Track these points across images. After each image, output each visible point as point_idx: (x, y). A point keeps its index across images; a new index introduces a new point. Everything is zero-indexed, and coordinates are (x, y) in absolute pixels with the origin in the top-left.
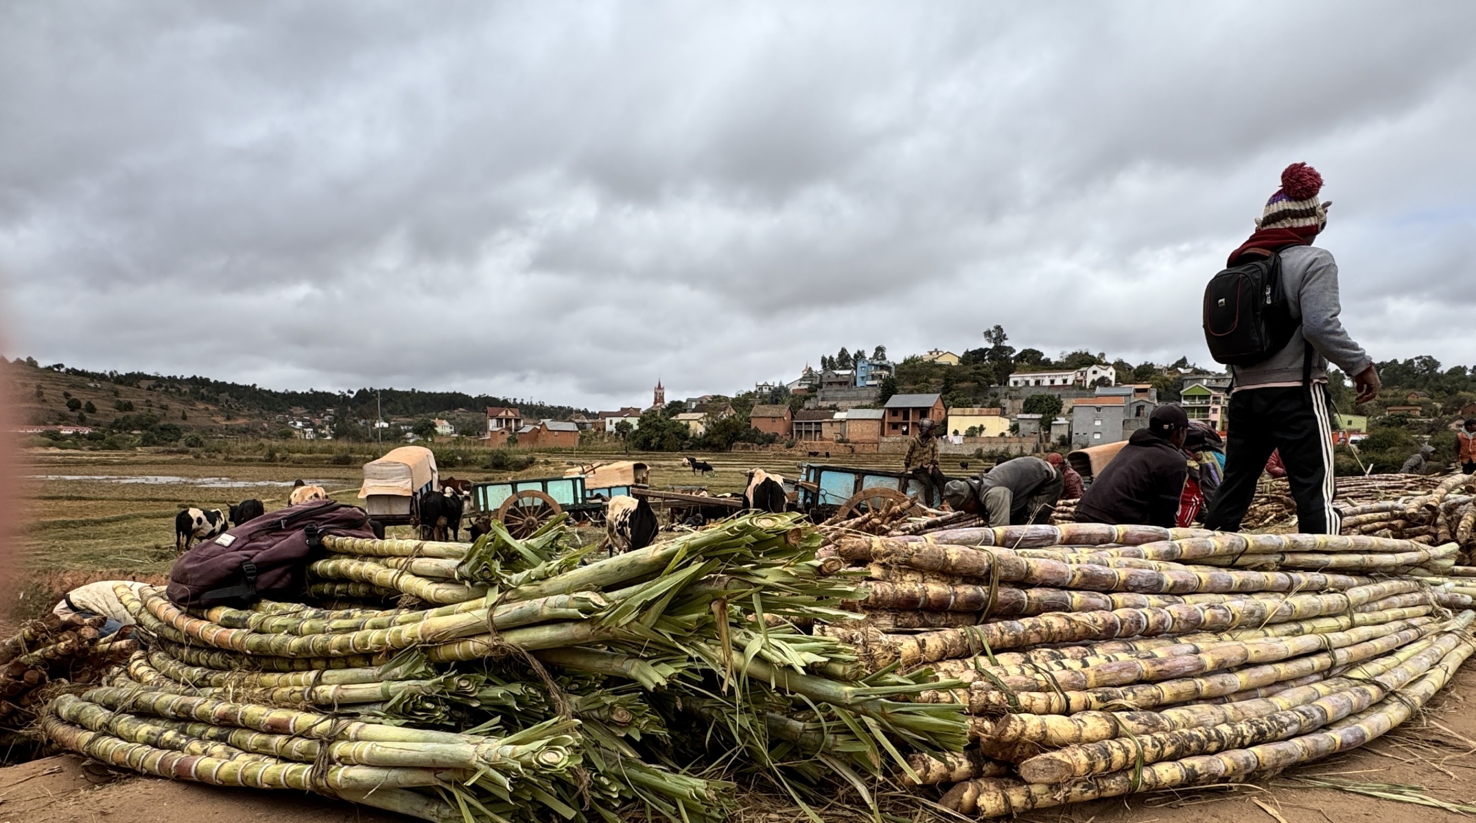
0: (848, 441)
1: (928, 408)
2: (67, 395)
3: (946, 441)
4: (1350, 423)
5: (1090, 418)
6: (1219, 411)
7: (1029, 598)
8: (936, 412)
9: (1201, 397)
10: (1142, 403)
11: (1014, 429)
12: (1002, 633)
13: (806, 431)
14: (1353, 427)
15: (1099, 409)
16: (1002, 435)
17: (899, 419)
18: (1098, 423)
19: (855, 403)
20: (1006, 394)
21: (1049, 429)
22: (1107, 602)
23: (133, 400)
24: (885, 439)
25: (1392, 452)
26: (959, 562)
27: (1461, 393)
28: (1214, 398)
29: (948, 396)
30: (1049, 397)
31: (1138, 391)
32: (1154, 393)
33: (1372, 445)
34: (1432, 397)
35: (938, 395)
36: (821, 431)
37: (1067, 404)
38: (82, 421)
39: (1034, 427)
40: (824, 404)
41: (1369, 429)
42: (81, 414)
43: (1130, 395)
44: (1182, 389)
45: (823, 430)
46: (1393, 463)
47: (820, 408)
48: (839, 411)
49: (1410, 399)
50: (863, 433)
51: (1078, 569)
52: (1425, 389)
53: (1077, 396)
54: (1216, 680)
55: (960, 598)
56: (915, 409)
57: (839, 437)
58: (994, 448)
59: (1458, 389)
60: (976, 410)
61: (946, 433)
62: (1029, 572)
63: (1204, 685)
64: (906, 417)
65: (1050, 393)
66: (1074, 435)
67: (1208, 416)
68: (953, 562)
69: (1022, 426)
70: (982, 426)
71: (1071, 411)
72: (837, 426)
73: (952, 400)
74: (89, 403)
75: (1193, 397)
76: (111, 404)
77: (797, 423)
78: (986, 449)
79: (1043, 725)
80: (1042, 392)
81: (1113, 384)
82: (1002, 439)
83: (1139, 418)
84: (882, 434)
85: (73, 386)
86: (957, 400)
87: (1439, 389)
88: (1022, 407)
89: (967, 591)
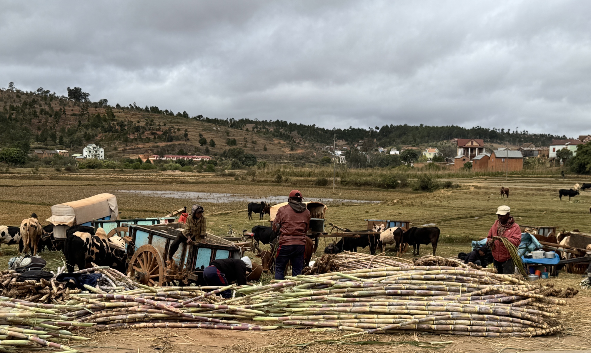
2: (201, 135)
23: (236, 138)
38: (207, 152)
42: (207, 148)
74: (212, 140)
76: (224, 141)
85: (204, 130)
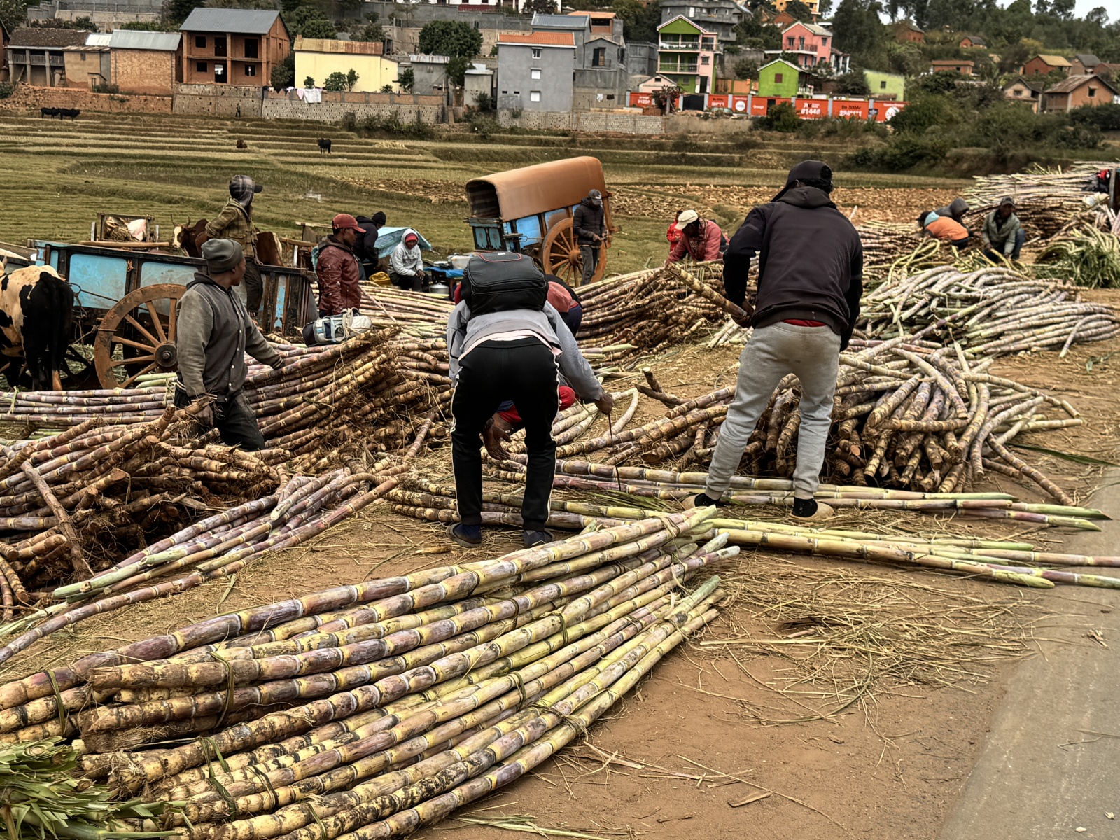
0: (115, 90)
1: (259, 36)
3: (293, 96)
4: (883, 84)
5: (524, 67)
6: (711, 61)
7: (261, 694)
8: (273, 43)
9: (686, 37)
10: (601, 44)
11: (406, 79)
12: (232, 741)
13: (34, 68)
14: (888, 90)
15: (537, 52)
16: (387, 89)
17: (208, 53)
18: (536, 75)
19: (126, 18)
20: (391, 17)
21: (462, 83)
22: (331, 682)
24: (184, 89)
25: (933, 132)
26: (199, 678)
27: (1024, 40)
28: (705, 40)
29: (293, 14)
30: (460, 25)
31: (596, 22)
32: (619, 28)
33: (908, 121)
34: (989, 45)
35: (276, 13)
36: (63, 68)
37: (490, 38)
39: (437, 77)
40: (65, 16)
41: (909, 94)
43: (583, 30)
44: (659, 22)
45: (68, 67)
46: (934, 149)
47: (59, 24)
48: (95, 30)
49: (963, 46)
50: (142, 76)
51: (305, 660)
52: (981, 33)
53: (505, 26)
54: (404, 748)
55: (200, 708)
56: (235, 36)
57: (98, 82)
58: (373, 113)
59: (1020, 35)
60: (342, 44)
61: (292, 83)
62: (261, 672)
63: (392, 754)
64: (221, 50)
65: (462, 18)
66: (500, 95)
67: (695, 69)
68: (194, 679)
69: (418, 75)
70: (352, 73)
71: (495, 52)
72: (93, 60)
73: (301, 21)
75: (675, 37)
77: (15, 51)
78: (362, 113)
79: (251, 827)
80: (450, 17)
81: (559, 8)
82: (386, 98)
83: (597, 69)
84: (179, 78)
86: (309, 22)
87: (998, 34)
88: (417, 41)
89: (205, 700)
